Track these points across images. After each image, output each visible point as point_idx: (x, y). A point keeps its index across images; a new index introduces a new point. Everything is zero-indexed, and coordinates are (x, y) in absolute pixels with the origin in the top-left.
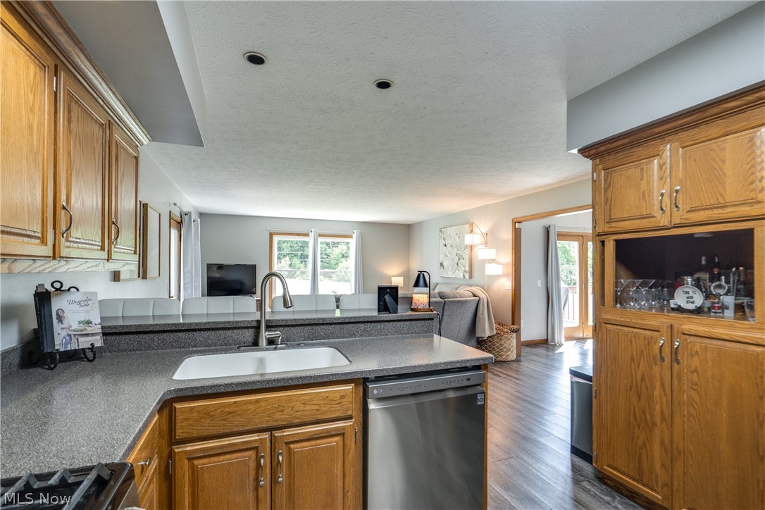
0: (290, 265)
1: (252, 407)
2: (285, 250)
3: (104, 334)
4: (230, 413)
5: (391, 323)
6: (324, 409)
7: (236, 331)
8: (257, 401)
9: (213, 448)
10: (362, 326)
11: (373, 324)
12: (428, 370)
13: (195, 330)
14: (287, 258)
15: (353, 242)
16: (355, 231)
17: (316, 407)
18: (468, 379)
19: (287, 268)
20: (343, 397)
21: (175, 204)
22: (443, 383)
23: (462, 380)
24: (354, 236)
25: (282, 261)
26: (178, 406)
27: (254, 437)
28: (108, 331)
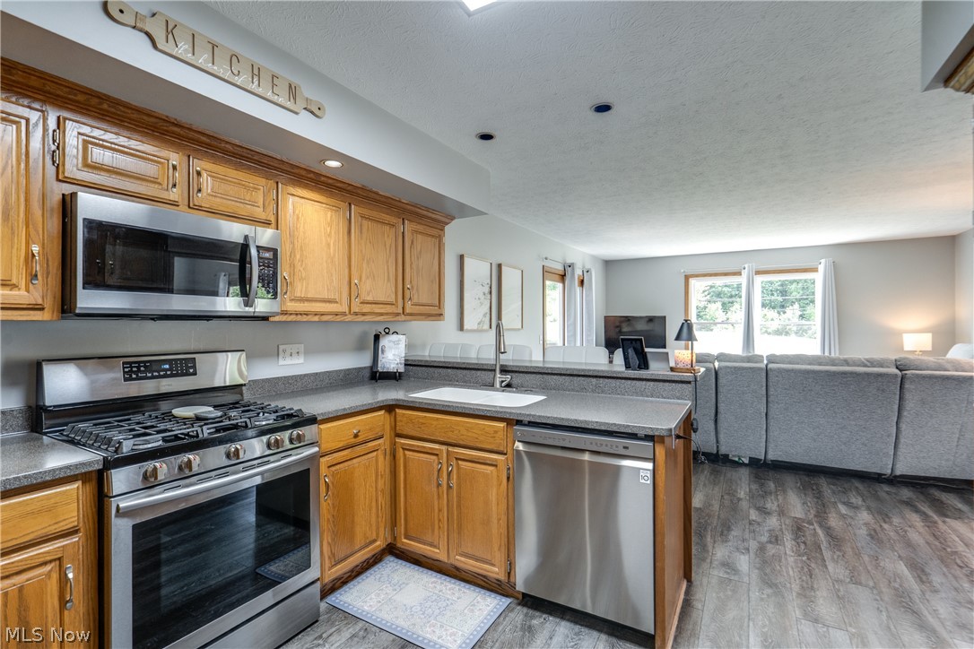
0: (801, 316)
1: (435, 423)
2: (794, 294)
3: (405, 365)
4: (423, 424)
5: (629, 382)
6: (481, 438)
7: (483, 372)
8: (437, 419)
9: (413, 445)
10: (594, 380)
11: (606, 380)
12: (577, 425)
13: (457, 368)
14: (796, 306)
15: (818, 277)
16: (823, 261)
17: (476, 436)
18: (626, 448)
19: (796, 320)
20: (496, 432)
21: (546, 259)
22: (591, 443)
23: (617, 447)
24: (821, 268)
25: (787, 310)
26: (397, 410)
27: (436, 446)
28: (409, 363)
